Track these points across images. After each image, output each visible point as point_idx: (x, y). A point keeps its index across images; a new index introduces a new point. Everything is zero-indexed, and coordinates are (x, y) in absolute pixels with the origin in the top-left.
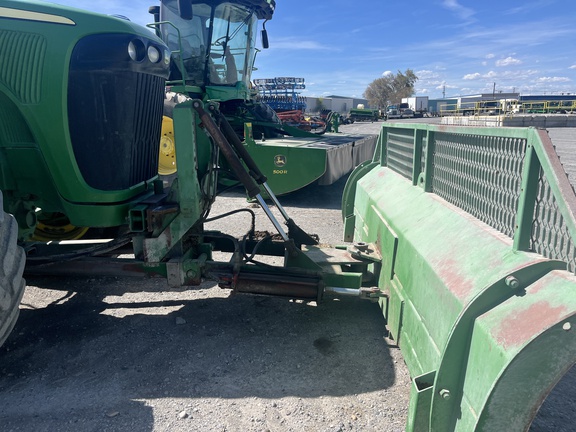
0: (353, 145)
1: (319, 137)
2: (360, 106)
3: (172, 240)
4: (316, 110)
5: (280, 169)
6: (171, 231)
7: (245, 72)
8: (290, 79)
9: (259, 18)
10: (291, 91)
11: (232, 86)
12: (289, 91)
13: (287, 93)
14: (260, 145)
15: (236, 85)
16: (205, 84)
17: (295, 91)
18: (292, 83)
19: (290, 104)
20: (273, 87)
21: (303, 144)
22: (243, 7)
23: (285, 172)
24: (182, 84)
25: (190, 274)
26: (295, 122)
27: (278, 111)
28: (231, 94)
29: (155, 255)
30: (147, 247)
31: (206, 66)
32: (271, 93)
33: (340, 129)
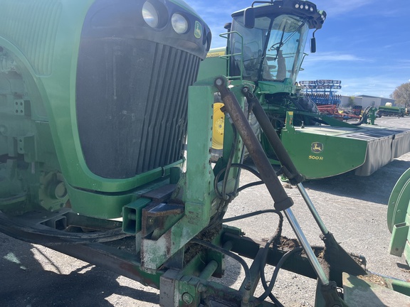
0: (393, 138)
1: (356, 128)
2: (388, 104)
3: (172, 247)
4: (348, 106)
5: (316, 155)
6: (172, 237)
7: (293, 71)
8: (329, 81)
9: (310, 28)
10: (329, 90)
11: (280, 81)
12: (327, 90)
13: (325, 91)
14: (299, 132)
15: (284, 81)
16: (259, 80)
17: (332, 90)
18: (330, 84)
19: (327, 100)
20: (315, 87)
21: (342, 133)
22: (298, 18)
23: (321, 158)
24: (239, 79)
25: (186, 298)
26: (330, 114)
27: (317, 105)
28: (279, 88)
29: (152, 260)
30: (145, 249)
31: (261, 66)
32: (312, 91)
33: (376, 122)
